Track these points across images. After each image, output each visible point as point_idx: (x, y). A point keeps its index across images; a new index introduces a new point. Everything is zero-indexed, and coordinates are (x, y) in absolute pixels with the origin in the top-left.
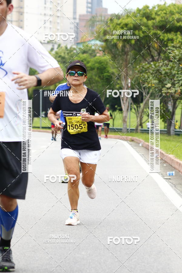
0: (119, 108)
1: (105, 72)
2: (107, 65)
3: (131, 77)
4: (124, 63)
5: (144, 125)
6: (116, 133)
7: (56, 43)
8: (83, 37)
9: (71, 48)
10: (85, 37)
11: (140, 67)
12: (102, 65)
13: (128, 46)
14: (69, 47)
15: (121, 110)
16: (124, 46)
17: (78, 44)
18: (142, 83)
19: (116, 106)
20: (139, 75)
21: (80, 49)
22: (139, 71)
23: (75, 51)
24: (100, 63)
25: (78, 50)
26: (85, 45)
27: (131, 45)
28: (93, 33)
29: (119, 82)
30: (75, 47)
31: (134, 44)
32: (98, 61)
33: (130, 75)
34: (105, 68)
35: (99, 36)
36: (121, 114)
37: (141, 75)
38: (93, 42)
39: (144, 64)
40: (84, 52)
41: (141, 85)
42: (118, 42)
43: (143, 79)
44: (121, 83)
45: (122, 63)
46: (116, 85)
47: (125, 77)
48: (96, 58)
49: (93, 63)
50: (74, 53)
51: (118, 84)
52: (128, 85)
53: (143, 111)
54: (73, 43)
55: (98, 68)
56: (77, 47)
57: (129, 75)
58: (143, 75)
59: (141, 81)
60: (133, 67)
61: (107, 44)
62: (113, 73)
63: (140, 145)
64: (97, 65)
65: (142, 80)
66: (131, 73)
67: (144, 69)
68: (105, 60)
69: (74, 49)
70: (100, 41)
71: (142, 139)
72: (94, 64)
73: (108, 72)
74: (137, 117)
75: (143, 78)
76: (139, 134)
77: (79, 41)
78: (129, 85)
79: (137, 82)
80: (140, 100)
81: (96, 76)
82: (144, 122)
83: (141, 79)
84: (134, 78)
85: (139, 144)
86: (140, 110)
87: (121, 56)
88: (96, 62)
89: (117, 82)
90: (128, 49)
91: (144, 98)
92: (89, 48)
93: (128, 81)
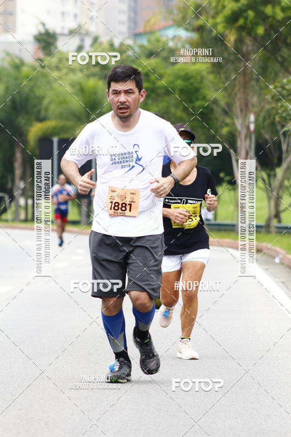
0: (228, 178)
1: (197, 99)
2: (201, 82)
3: (255, 109)
4: (241, 78)
5: (283, 216)
6: (222, 233)
7: (87, 34)
8: (148, 21)
9: (122, 44)
10: (152, 21)
11: (275, 87)
12: (192, 84)
13: (248, 41)
14: (117, 43)
15: (233, 183)
16: (240, 41)
17: (137, 35)
18: (279, 122)
19: (222, 175)
20: (274, 105)
21: (141, 47)
22: (273, 97)
23: (130, 53)
24: (187, 77)
25: (137, 49)
26: (153, 38)
27: (255, 38)
28: (170, 12)
29: (228, 120)
30: (130, 42)
31: (263, 37)
32: (183, 73)
33: (253, 106)
34: (197, 90)
35: (184, 18)
36: (232, 193)
37: (279, 104)
38: (171, 33)
39: (285, 81)
40: (150, 54)
41: (279, 127)
42: (227, 32)
43: (284, 115)
44: (234, 124)
45: (235, 79)
46: (222, 127)
47: (241, 110)
48: (177, 66)
49: (171, 79)
50: (129, 57)
51: (227, 125)
52: (248, 128)
53: (281, 186)
54: (127, 35)
55: (182, 91)
56: (135, 43)
57: (250, 106)
58: (282, 106)
59: (277, 119)
60: (261, 88)
61: (201, 37)
62: (215, 102)
63: (277, 260)
64: (179, 83)
65: (281, 117)
66: (255, 100)
67: (285, 92)
68: (198, 73)
69: (129, 47)
70: (187, 29)
71: (281, 247)
72: (173, 82)
73: (204, 98)
74: (269, 198)
75: (283, 112)
76: (273, 236)
77: (140, 29)
78: (252, 127)
79: (268, 122)
80: (276, 161)
81: (177, 106)
82: (284, 210)
83: (277, 113)
84: (261, 111)
85: (274, 258)
86: (276, 183)
87: (233, 62)
88: (178, 77)
89: (223, 121)
90: (250, 48)
91: (284, 155)
92: (161, 45)
93: (249, 118)
